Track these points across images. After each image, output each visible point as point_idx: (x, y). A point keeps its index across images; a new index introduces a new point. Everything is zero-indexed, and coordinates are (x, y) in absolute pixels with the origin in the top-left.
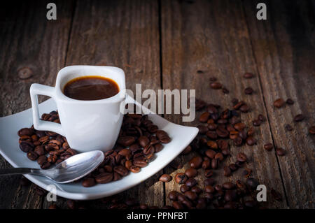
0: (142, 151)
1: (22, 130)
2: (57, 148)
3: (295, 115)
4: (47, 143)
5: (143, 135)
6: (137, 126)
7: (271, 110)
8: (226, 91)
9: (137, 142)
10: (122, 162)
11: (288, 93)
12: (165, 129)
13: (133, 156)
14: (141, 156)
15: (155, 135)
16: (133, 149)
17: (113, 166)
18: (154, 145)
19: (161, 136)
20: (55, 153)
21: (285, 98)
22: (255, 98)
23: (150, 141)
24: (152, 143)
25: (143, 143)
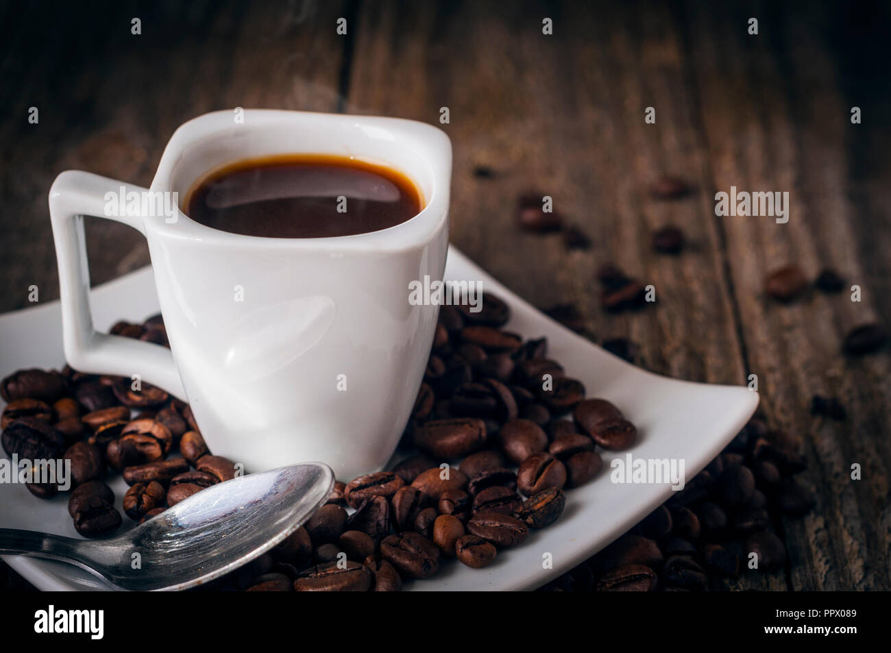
0: (515, 478)
1: (18, 376)
2: (155, 450)
3: (847, 328)
4: (115, 433)
5: (522, 414)
6: (496, 377)
7: (752, 307)
8: (577, 240)
9: (494, 444)
10: (421, 522)
11: (822, 252)
12: (614, 394)
13: (471, 498)
14: (506, 500)
15: (570, 418)
16: (475, 468)
17: (380, 536)
18: (563, 457)
19: (594, 421)
20: (150, 471)
21: (811, 268)
22: (691, 266)
23: (551, 440)
24: (557, 448)
25: (519, 448)
